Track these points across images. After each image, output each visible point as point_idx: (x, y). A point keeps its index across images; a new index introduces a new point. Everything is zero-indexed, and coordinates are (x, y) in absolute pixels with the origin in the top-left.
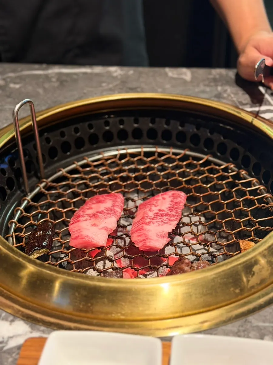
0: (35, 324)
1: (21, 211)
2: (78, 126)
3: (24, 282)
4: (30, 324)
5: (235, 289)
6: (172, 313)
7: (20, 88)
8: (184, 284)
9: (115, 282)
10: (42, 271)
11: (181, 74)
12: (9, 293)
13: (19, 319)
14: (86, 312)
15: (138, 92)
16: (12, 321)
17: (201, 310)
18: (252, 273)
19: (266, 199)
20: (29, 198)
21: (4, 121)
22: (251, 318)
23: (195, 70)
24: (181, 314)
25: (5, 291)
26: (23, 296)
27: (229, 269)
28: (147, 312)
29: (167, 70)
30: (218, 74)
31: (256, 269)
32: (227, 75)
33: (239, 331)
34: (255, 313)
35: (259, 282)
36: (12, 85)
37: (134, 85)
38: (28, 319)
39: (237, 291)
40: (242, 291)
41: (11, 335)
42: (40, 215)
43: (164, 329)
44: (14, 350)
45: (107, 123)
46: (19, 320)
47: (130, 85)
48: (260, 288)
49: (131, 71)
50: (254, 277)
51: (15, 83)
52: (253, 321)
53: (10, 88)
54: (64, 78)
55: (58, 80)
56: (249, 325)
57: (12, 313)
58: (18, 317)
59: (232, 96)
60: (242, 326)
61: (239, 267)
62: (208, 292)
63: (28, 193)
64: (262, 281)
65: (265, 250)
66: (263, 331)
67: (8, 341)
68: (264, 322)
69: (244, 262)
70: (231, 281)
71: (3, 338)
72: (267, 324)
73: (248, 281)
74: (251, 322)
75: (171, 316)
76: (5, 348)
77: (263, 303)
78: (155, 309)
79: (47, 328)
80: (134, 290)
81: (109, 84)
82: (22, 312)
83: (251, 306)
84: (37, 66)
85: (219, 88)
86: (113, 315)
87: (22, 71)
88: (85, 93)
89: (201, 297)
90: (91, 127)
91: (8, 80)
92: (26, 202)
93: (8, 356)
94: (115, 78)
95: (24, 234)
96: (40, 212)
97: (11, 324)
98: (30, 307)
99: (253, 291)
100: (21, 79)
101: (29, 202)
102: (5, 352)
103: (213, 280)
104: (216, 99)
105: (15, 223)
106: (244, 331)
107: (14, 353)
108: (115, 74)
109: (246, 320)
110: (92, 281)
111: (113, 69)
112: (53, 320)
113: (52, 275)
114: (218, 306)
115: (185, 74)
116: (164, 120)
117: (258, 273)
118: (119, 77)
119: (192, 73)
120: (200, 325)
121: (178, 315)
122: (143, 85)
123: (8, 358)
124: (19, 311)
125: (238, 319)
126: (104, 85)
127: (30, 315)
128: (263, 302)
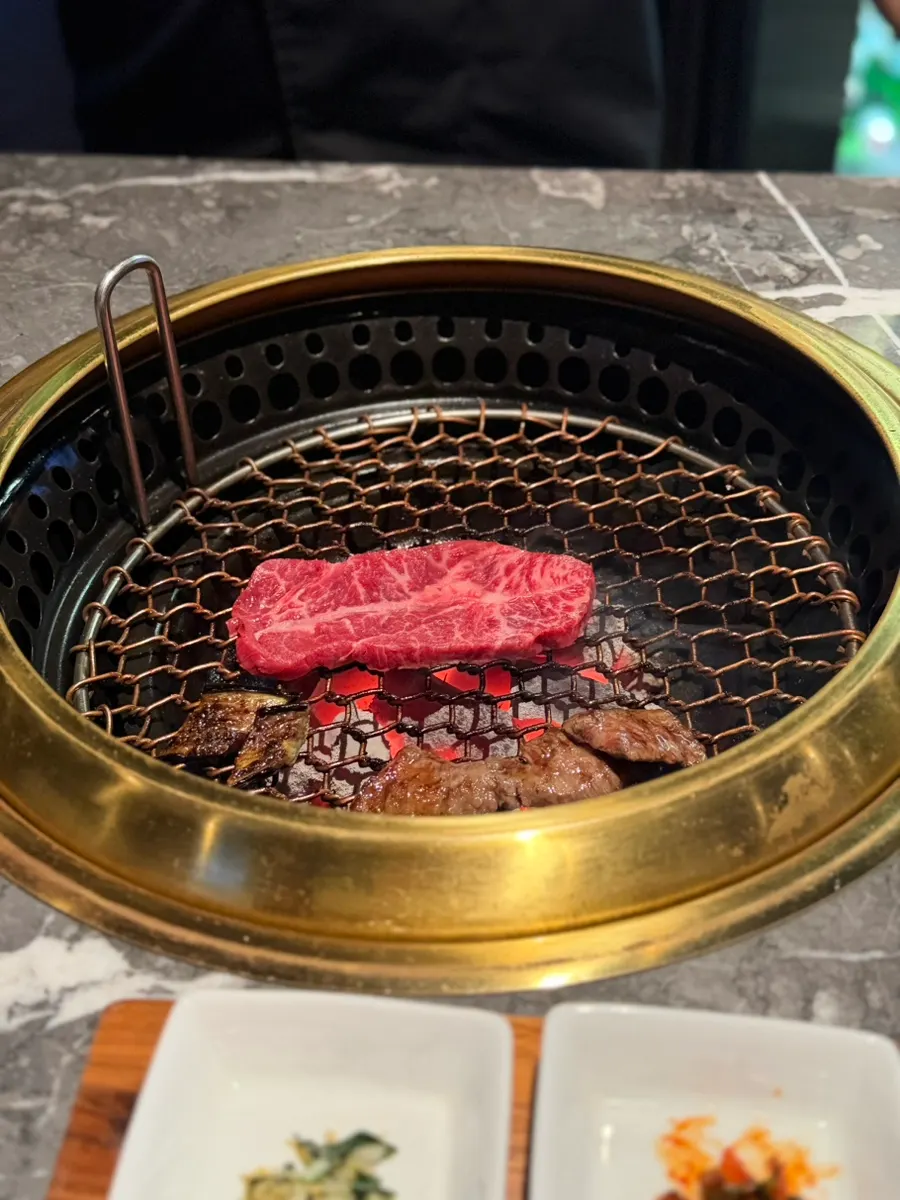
0: (141, 948)
1: (123, 576)
2: (278, 341)
3: (110, 820)
4: (128, 948)
5: (732, 847)
6: (545, 918)
7: (112, 226)
8: (582, 832)
9: (377, 827)
10: (161, 793)
11: (576, 188)
12: (67, 853)
13: (95, 933)
14: (293, 912)
15: (452, 242)
16: (75, 939)
17: (630, 909)
18: (782, 798)
19: (824, 577)
20: (148, 540)
21: (64, 327)
22: (776, 934)
23: (616, 174)
24: (571, 921)
25: (56, 846)
26: (107, 862)
27: (713, 788)
28: (471, 916)
29: (536, 174)
30: (682, 188)
31: (792, 786)
32: (708, 190)
33: (740, 975)
34: (788, 918)
35: (799, 824)
36: (87, 220)
37: (441, 219)
38: (121, 932)
39: (737, 852)
40: (751, 851)
41: (71, 983)
42: (176, 591)
43: (519, 968)
44: (78, 1031)
45: (361, 335)
46: (96, 937)
47: (429, 222)
48: (801, 841)
49: (431, 178)
50: (787, 810)
51: (96, 214)
52: (782, 943)
53: (82, 226)
54: (239, 198)
55: (220, 203)
56: (771, 953)
57: (75, 915)
58: (93, 928)
59: (724, 253)
60: (750, 959)
61: (743, 781)
62: (651, 857)
63: (148, 525)
64: (810, 820)
65: (820, 728)
66: (810, 976)
67: (60, 1000)
68: (814, 946)
69: (758, 767)
70: (718, 822)
71: (47, 991)
72: (823, 954)
73: (771, 821)
74: (775, 947)
75: (541, 925)
76: (53, 1024)
77: (810, 888)
78: (495, 906)
79: (177, 960)
80: (431, 851)
81: (367, 215)
82: (105, 912)
83: (776, 898)
84: (160, 163)
85: (686, 230)
86: (372, 924)
87: (116, 176)
88: (298, 245)
89: (630, 872)
90: (315, 344)
91: (78, 203)
92: (139, 551)
93: (61, 1049)
94: (386, 198)
95: (124, 644)
96: (174, 584)
97: (70, 949)
98: (129, 896)
99: (782, 850)
100: (114, 201)
101: (147, 552)
102: (51, 1035)
103: (666, 821)
104: (675, 264)
105: (102, 611)
106: (756, 974)
107: (77, 1037)
108: (385, 188)
109: (761, 942)
110: (308, 823)
111: (379, 171)
112: (193, 937)
113: (191, 804)
114: (680, 895)
115: (588, 187)
116: (525, 327)
117: (797, 798)
118: (398, 195)
119: (609, 186)
120: (628, 955)
121: (561, 923)
122: (466, 222)
123: (59, 1055)
124: (96, 907)
125: (739, 938)
126: (352, 219)
127: (128, 921)
128: (809, 884)
